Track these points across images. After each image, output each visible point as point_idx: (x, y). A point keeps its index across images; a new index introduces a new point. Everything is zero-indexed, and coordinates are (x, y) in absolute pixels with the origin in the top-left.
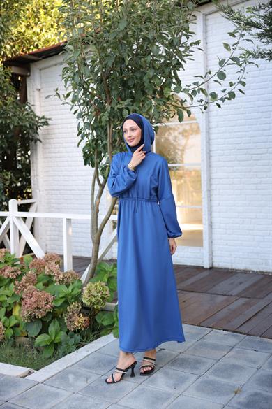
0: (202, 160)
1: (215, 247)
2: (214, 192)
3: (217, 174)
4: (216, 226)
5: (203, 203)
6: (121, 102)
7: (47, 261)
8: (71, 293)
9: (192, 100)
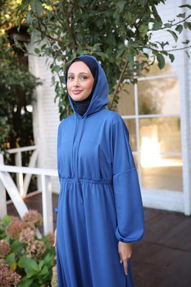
6: (89, 48)
7: (27, 221)
8: (40, 272)
9: (176, 41)
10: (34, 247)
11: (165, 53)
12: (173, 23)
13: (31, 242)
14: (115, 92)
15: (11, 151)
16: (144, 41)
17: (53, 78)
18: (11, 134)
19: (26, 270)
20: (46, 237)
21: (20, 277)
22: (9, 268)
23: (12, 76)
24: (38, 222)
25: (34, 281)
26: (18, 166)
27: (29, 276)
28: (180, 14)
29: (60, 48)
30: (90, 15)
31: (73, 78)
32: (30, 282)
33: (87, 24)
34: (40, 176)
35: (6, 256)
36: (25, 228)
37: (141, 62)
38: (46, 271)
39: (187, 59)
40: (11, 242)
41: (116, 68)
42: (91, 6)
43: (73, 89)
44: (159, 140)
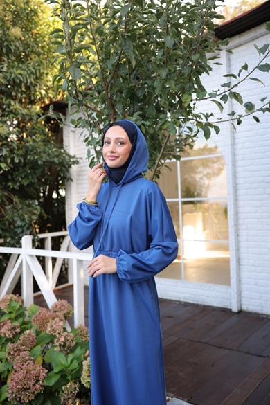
0: (229, 194)
1: (244, 287)
2: (242, 227)
3: (244, 208)
4: (244, 262)
5: (230, 238)
7: (55, 312)
8: (69, 366)
9: (222, 111)
10: (62, 339)
11: (210, 124)
12: (218, 93)
13: (59, 334)
14: (156, 165)
15: (41, 236)
16: (187, 112)
17: (89, 152)
18: (41, 216)
19: (53, 365)
20: (76, 330)
21: (46, 371)
22: (34, 361)
23: (45, 152)
24: (69, 313)
25: (61, 376)
26: (48, 249)
27: (56, 370)
28: (225, 84)
29: (97, 120)
30: (131, 85)
31: (109, 143)
32: (58, 377)
33: (128, 93)
34: (72, 260)
35: (31, 349)
36: (54, 319)
37: (184, 136)
38: (75, 365)
39: (233, 133)
40: (38, 333)
41: (157, 142)
42: (132, 76)
43: (109, 154)
44: (204, 229)
